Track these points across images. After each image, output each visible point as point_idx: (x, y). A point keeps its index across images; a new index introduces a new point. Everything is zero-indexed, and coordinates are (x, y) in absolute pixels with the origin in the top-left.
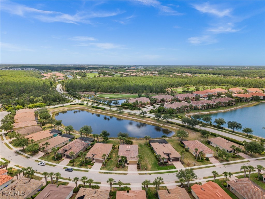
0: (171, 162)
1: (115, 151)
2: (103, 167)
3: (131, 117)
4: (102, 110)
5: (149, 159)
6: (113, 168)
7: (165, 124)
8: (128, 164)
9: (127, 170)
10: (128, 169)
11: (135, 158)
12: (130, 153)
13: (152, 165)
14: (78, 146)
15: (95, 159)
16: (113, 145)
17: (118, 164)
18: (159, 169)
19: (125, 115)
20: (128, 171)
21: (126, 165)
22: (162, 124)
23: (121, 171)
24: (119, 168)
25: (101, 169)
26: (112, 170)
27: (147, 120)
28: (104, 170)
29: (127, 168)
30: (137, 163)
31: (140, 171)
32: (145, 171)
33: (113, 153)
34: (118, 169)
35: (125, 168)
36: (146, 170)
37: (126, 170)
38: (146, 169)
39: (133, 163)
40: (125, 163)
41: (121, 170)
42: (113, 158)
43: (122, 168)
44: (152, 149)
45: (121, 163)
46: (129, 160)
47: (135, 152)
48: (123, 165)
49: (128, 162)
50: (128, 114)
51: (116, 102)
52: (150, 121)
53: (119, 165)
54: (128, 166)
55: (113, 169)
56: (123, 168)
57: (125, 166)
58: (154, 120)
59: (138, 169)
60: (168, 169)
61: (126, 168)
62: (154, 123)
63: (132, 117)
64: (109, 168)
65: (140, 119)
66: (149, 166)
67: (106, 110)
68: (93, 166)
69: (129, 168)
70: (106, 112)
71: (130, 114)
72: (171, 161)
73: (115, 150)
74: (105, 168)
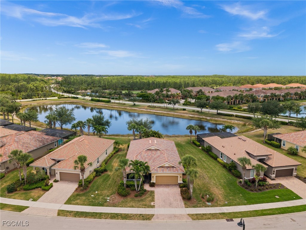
0: (273, 179)
1: (120, 155)
2: (78, 195)
3: (153, 110)
4: (106, 103)
5: (208, 172)
6: (108, 196)
7: (215, 116)
8: (152, 185)
9: (152, 204)
10: (153, 200)
11: (173, 167)
12: (159, 156)
13: (223, 187)
14: (24, 143)
15: (58, 172)
16: (116, 143)
17: (123, 184)
18: (250, 201)
19: (143, 107)
20: (153, 207)
21: (147, 187)
22: (210, 117)
23: (133, 207)
24: (125, 196)
25: (69, 202)
26: (102, 205)
27: (181, 113)
28: (77, 204)
29: (150, 198)
30: (180, 181)
31: (194, 207)
32: (208, 206)
33: (115, 160)
34: (122, 199)
35: (143, 198)
36: (209, 204)
37: (147, 203)
38: (209, 201)
39: (168, 183)
40: (144, 182)
41: (131, 204)
42: (111, 170)
43: (136, 196)
44: (209, 151)
45: (131, 183)
46: (156, 174)
47: (171, 154)
48: (138, 187)
49: (153, 180)
50: (148, 107)
51: (129, 93)
52: (187, 114)
53: (127, 189)
54: (153, 192)
55: (106, 202)
56: (139, 199)
57: (145, 191)
58: (193, 113)
59: (184, 198)
60: (278, 201)
61: (147, 196)
62: (194, 116)
63: (155, 110)
64: (94, 198)
65: (169, 112)
66: (218, 192)
67: (113, 103)
68: (47, 192)
69: (156, 197)
70: (112, 105)
71: (151, 107)
72: (273, 176)
73: (120, 153)
74: (84, 198)
